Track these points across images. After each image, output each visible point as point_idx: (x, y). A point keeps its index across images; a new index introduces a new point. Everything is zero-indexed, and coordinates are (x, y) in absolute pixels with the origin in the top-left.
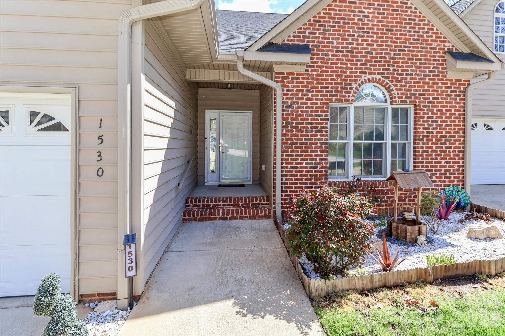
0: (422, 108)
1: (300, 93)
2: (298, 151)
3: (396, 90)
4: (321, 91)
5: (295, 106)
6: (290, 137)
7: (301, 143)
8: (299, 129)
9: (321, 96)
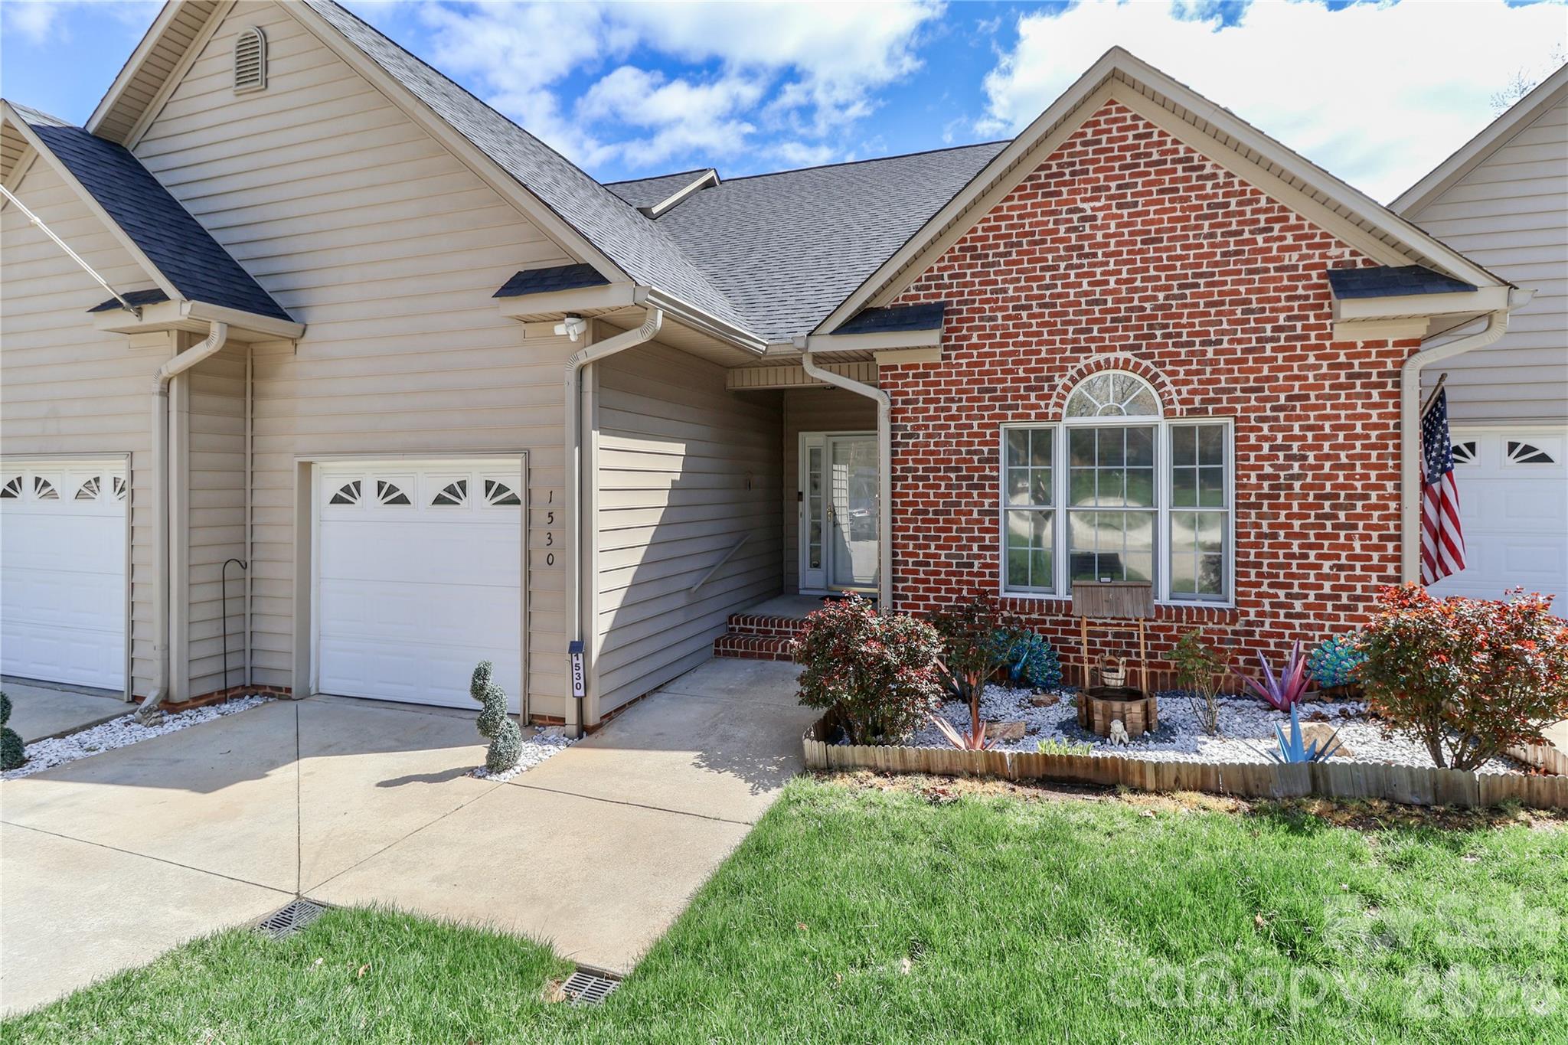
0: (1253, 423)
1: (932, 406)
2: (928, 530)
3: (1175, 383)
4: (980, 399)
5: (921, 433)
6: (911, 498)
7: (936, 513)
8: (932, 482)
9: (980, 408)
